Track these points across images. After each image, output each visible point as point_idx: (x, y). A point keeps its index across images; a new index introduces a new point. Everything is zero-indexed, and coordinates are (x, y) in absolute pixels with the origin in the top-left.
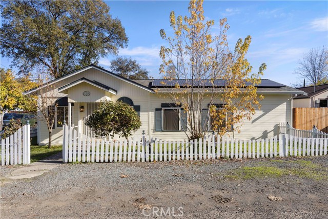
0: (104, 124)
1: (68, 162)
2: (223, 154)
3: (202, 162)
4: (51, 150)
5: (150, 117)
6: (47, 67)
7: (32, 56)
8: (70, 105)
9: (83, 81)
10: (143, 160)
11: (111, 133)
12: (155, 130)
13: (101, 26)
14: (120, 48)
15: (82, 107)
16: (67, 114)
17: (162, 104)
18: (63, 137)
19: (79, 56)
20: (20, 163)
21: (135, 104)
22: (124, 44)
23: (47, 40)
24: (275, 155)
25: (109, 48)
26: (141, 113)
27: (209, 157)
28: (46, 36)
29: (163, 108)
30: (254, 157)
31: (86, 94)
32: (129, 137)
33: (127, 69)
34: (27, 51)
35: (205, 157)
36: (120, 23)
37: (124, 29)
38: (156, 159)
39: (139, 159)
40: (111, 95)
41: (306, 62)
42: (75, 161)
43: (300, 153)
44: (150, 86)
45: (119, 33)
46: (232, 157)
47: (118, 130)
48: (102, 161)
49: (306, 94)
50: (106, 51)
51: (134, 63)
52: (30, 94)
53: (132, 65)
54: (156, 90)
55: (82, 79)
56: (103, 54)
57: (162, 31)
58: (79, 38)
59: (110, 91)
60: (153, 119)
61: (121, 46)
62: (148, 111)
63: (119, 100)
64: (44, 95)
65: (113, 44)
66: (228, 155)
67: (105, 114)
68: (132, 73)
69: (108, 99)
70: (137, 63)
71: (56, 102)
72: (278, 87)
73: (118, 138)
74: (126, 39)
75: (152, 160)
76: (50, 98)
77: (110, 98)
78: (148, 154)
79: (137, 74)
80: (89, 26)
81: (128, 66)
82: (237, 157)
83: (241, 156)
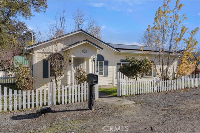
5: (114, 69)
9: (86, 42)
15: (70, 61)
17: (121, 60)
21: (105, 60)
26: (109, 67)
29: (122, 63)
60: (116, 70)
62: (113, 66)
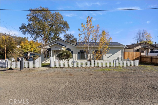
0: (62, 56)
1: (52, 67)
2: (97, 65)
3: (90, 68)
4: (46, 65)
6: (42, 38)
7: (38, 34)
8: (51, 51)
10: (73, 67)
11: (64, 59)
12: (78, 59)
13: (61, 24)
14: (67, 31)
15: (55, 51)
16: (50, 53)
17: (80, 50)
18: (50, 60)
19: (53, 34)
20: (39, 67)
21: (71, 50)
22: (68, 30)
23: (43, 29)
24: (113, 66)
25: (63, 31)
27: (92, 66)
28: (42, 28)
29: (80, 52)
30: (106, 66)
31: (56, 47)
32: (69, 61)
33: (69, 38)
34: (36, 32)
35: (91, 66)
36: (67, 22)
37: (68, 24)
38: (77, 67)
39: (72, 67)
40: (64, 48)
41: (137, 34)
42: (54, 67)
43: (120, 66)
44: (76, 45)
45: (67, 26)
46: (99, 66)
47: (66, 58)
48: (61, 67)
49: (128, 47)
50: (62, 32)
51: (72, 35)
52: (40, 47)
53: (71, 36)
54: (78, 46)
55: (55, 43)
56: (61, 33)
57: (79, 29)
58: (53, 28)
59: (64, 47)
61: (67, 30)
63: (66, 49)
64: (44, 48)
65: (65, 29)
66: (98, 66)
67: (62, 54)
68: (71, 39)
69: (63, 49)
70: (73, 36)
71: (47, 50)
72: (119, 45)
73: (66, 61)
74: (69, 28)
75: (76, 67)
76: (45, 48)
77: (64, 49)
78: (74, 65)
79: (73, 39)
80: (57, 24)
81: (70, 36)
82: (101, 66)
83: (102, 66)
